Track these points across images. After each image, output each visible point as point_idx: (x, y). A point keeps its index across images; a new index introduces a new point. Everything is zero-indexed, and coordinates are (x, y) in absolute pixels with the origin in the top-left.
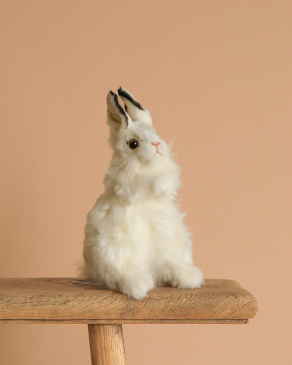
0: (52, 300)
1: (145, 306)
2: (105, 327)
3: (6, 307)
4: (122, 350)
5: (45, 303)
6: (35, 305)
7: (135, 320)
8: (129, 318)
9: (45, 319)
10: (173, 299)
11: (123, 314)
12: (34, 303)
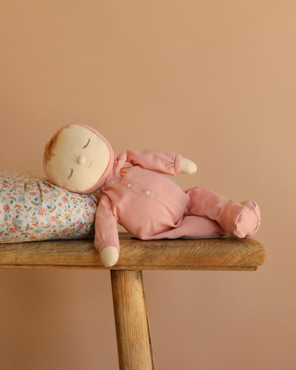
0: (77, 247)
1: (161, 253)
2: (128, 273)
3: (34, 253)
4: (142, 294)
5: (70, 250)
6: (61, 251)
7: (153, 267)
8: (147, 264)
9: (71, 264)
10: (187, 247)
11: (141, 261)
12: (60, 250)
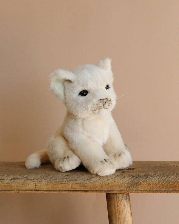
0: (81, 177)
1: (144, 181)
2: (119, 195)
3: (49, 182)
4: (130, 211)
5: (76, 179)
6: (69, 180)
7: (138, 191)
8: (134, 189)
9: (76, 190)
10: (164, 176)
11: (129, 187)
12: (68, 179)
